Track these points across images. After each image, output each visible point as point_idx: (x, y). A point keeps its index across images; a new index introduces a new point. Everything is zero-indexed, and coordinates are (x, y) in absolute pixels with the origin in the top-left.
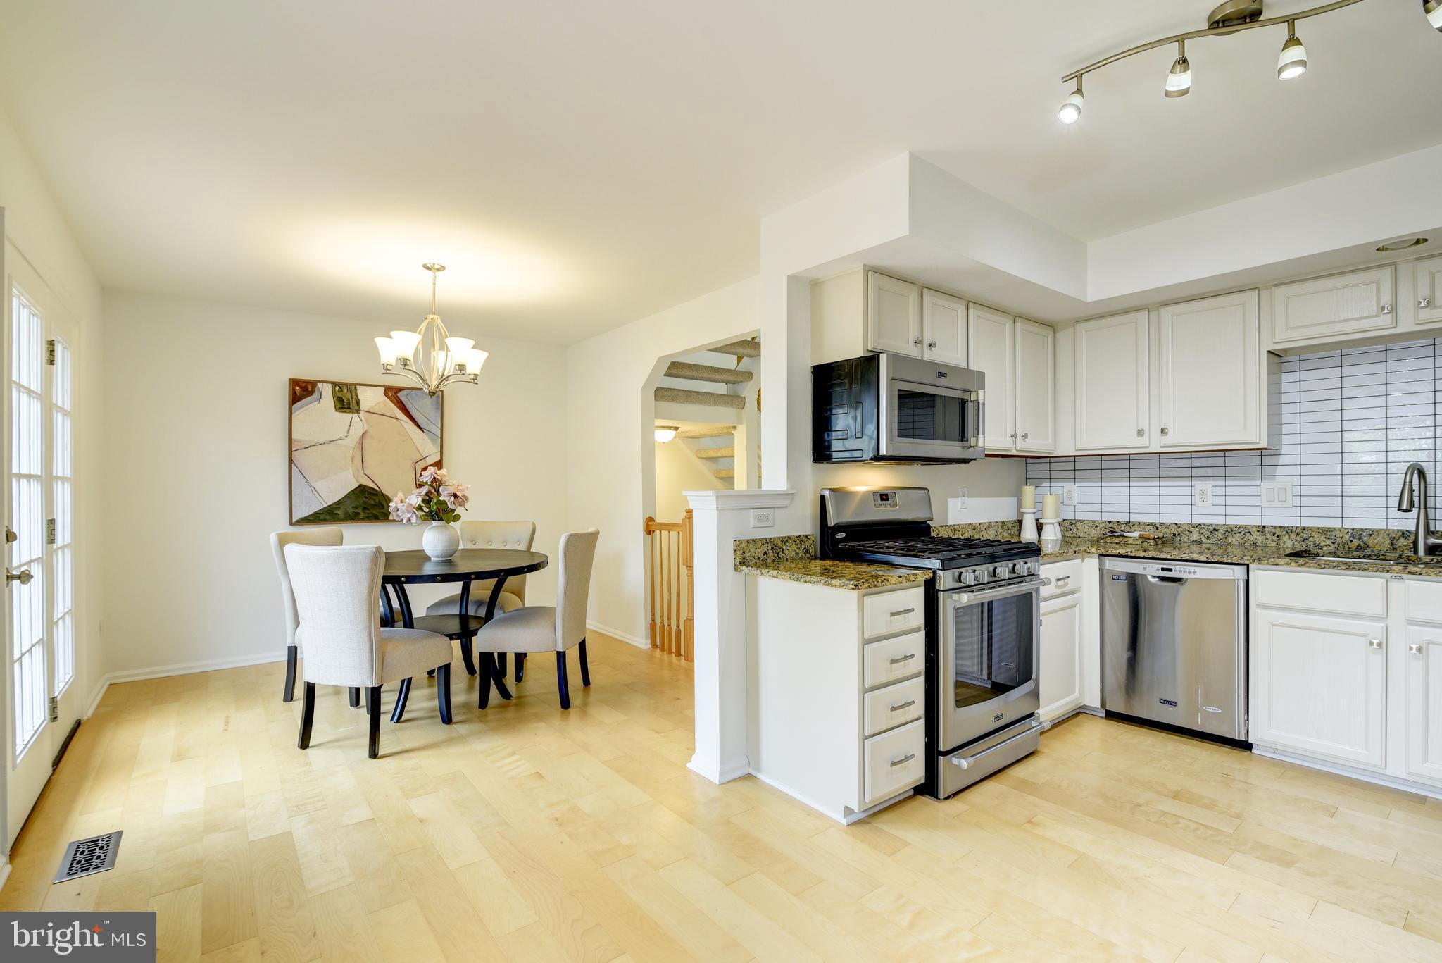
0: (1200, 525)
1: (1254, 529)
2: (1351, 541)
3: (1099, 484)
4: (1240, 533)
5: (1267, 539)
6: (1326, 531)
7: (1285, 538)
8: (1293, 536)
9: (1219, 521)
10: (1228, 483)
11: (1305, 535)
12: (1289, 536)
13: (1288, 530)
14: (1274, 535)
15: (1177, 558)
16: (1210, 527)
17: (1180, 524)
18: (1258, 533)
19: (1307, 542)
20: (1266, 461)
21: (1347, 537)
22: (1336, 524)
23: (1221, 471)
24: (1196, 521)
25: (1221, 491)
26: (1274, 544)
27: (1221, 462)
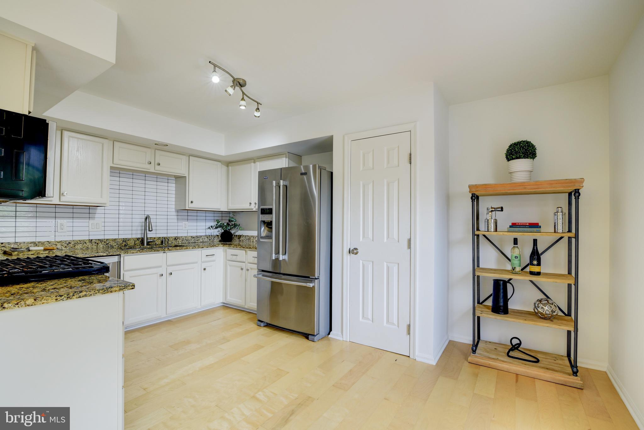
0: (62, 241)
1: (88, 241)
2: (123, 243)
4: (81, 243)
5: (93, 245)
6: (114, 240)
7: (100, 244)
8: (103, 243)
9: (69, 239)
10: (74, 221)
11: (107, 242)
12: (102, 243)
13: (101, 241)
14: (96, 243)
16: (67, 242)
17: (51, 241)
18: (89, 243)
19: (108, 245)
20: (91, 211)
21: (121, 241)
22: (116, 237)
23: (71, 215)
24: (58, 239)
25: (71, 224)
26: (95, 247)
27: (71, 210)
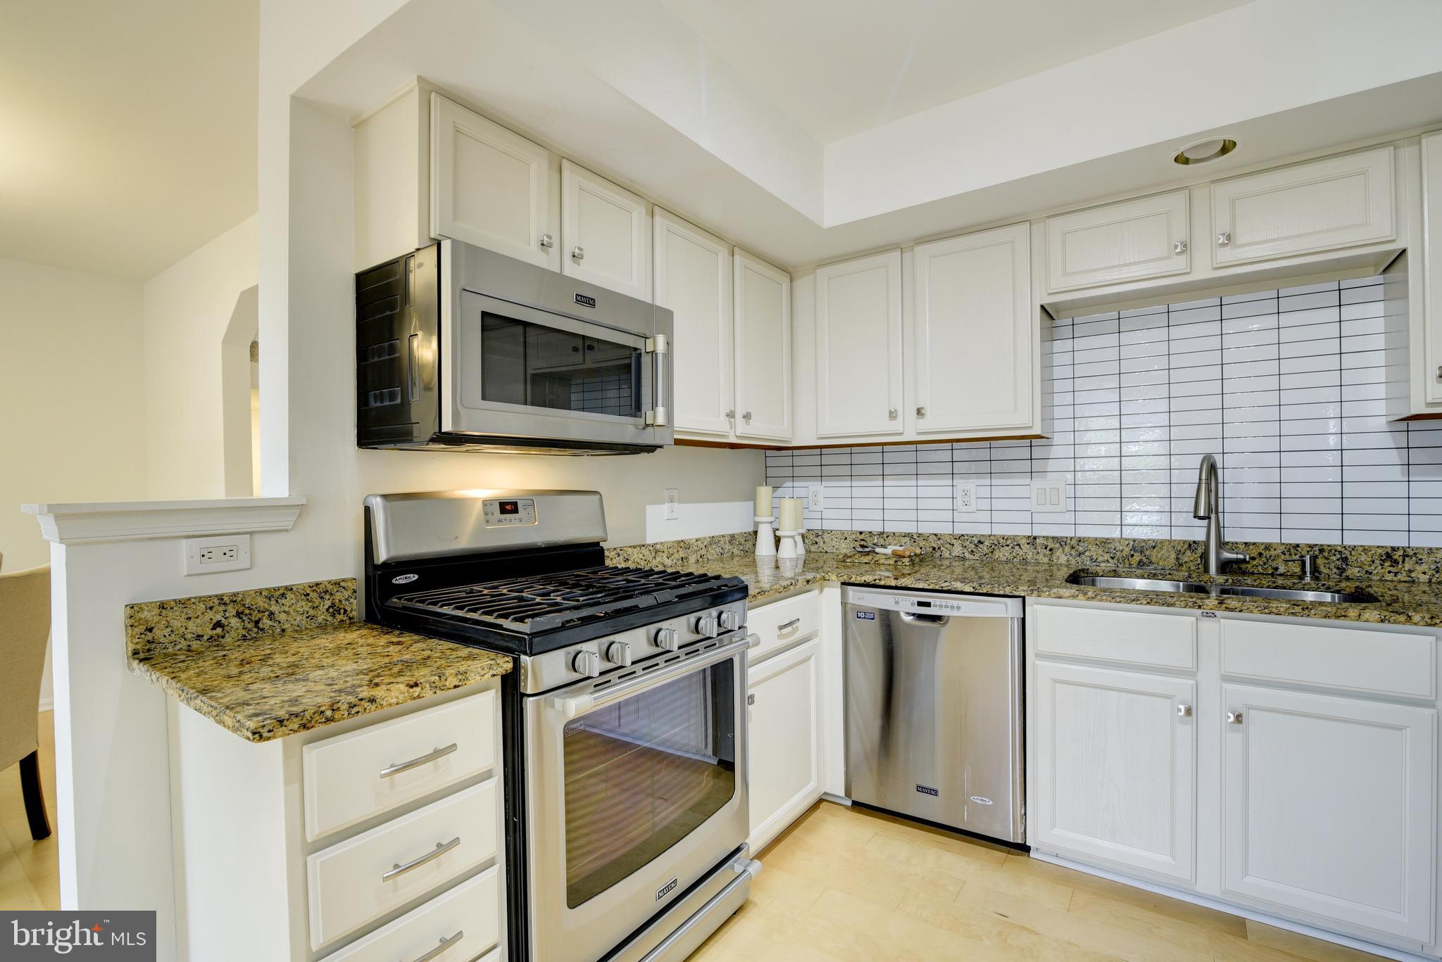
0: (963, 535)
1: (1024, 541)
2: (1132, 556)
3: (849, 484)
4: (1008, 546)
5: (1038, 553)
6: (1104, 543)
7: (1059, 553)
8: (1067, 549)
9: (984, 530)
10: (994, 483)
11: (1081, 549)
12: (1063, 549)
13: (1061, 541)
14: (1046, 548)
15: (937, 587)
16: (974, 539)
17: (941, 534)
18: (1028, 546)
19: (1083, 557)
20: (1037, 453)
21: (1127, 549)
22: (1115, 533)
23: (985, 467)
24: (958, 531)
25: (986, 492)
26: (1046, 560)
27: (984, 454)
